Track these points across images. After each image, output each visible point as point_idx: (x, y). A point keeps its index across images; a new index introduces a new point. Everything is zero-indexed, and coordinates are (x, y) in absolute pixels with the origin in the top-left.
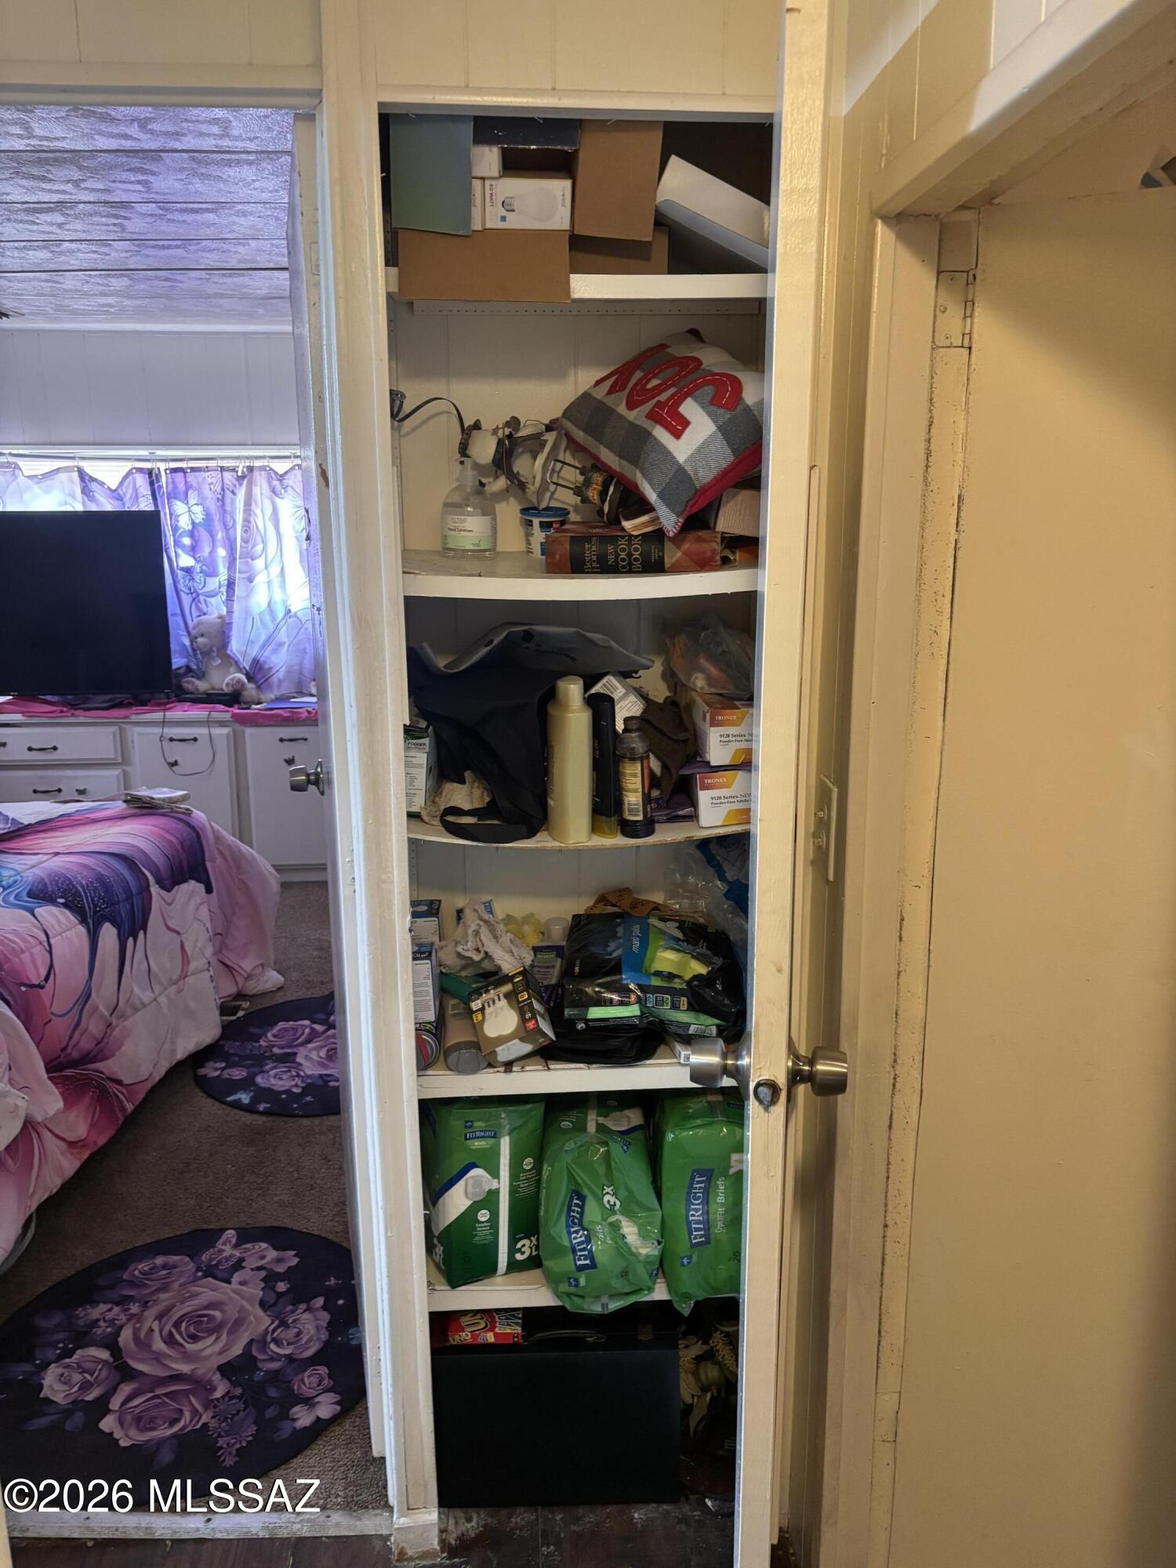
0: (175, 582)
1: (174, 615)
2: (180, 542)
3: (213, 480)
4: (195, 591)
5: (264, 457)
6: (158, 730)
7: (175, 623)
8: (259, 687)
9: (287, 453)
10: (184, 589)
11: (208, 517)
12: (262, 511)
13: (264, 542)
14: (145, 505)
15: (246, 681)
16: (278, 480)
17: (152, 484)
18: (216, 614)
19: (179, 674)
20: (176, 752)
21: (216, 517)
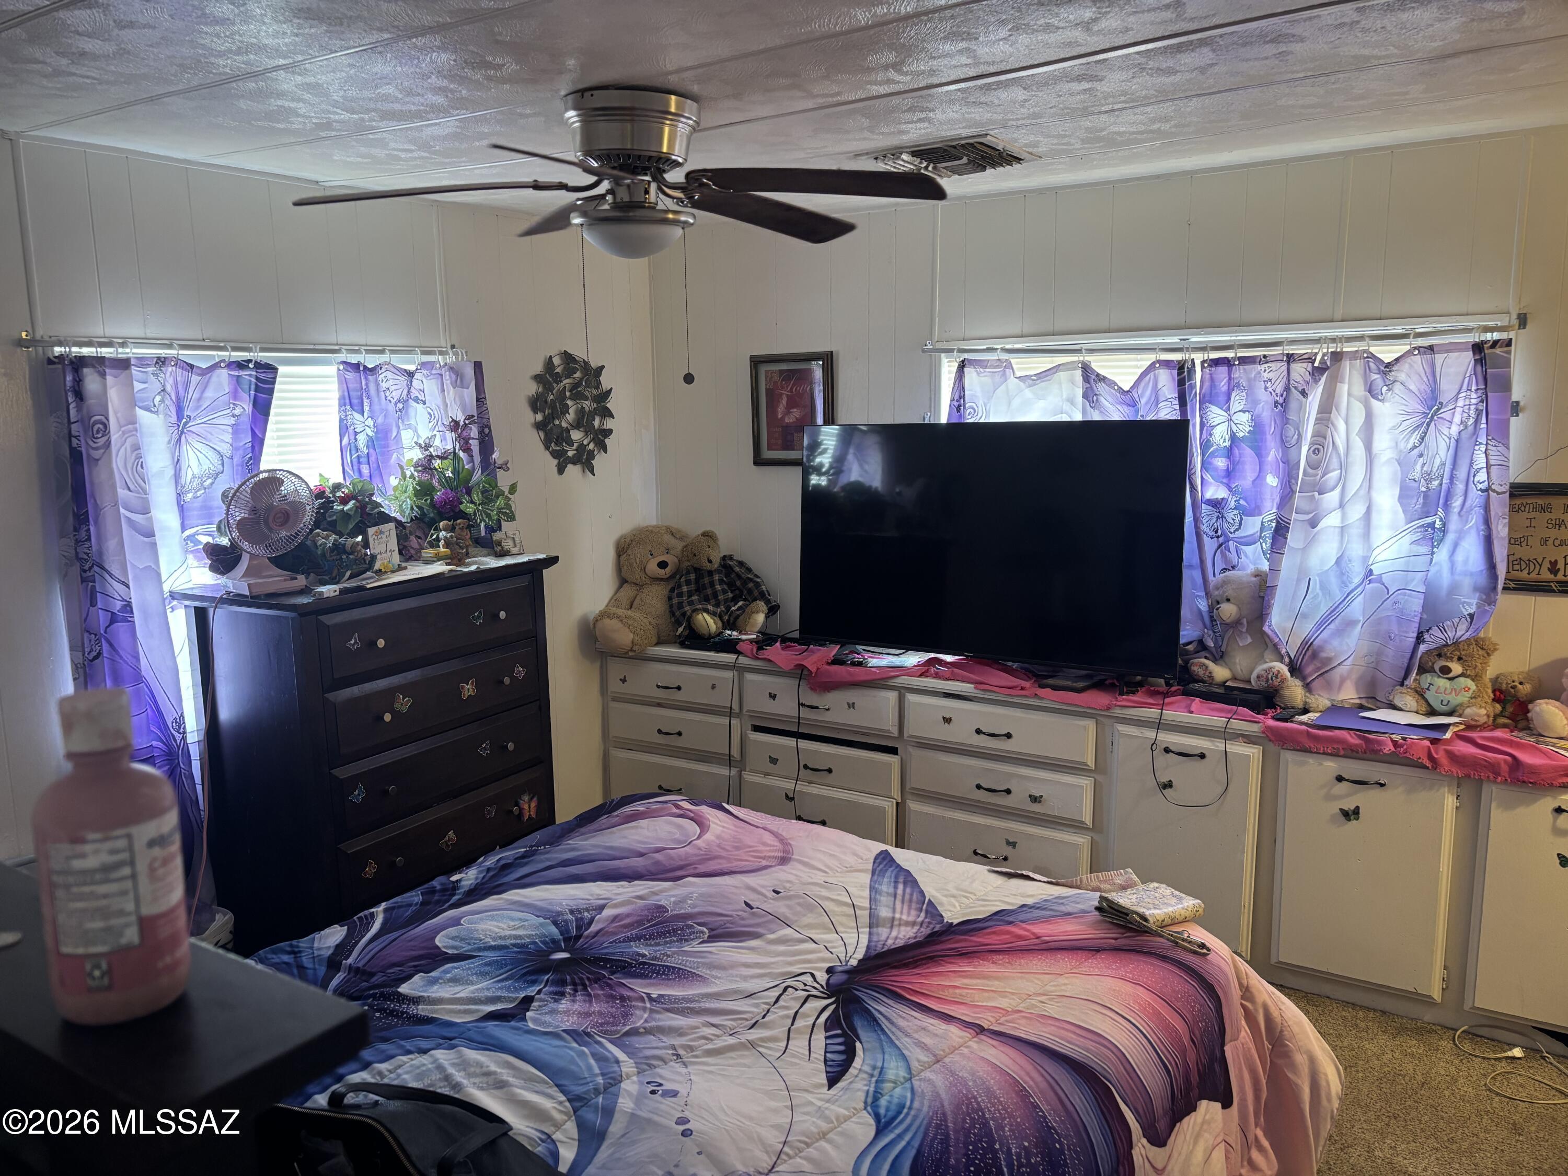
0: (1196, 520)
1: (1191, 567)
2: (1210, 463)
3: (1271, 375)
4: (1223, 534)
5: (1361, 338)
6: (1150, 734)
7: (1190, 579)
8: (1307, 687)
9: (1399, 330)
10: (1207, 530)
11: (1257, 427)
12: (1347, 423)
13: (1344, 466)
14: (1168, 412)
15: (1288, 674)
16: (1380, 372)
17: (1181, 383)
18: (1251, 568)
19: (1187, 651)
20: (1170, 768)
21: (1270, 429)
